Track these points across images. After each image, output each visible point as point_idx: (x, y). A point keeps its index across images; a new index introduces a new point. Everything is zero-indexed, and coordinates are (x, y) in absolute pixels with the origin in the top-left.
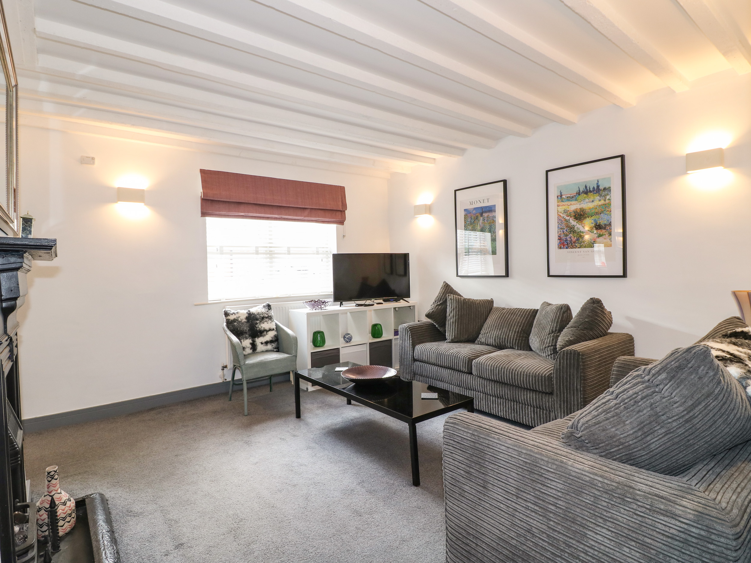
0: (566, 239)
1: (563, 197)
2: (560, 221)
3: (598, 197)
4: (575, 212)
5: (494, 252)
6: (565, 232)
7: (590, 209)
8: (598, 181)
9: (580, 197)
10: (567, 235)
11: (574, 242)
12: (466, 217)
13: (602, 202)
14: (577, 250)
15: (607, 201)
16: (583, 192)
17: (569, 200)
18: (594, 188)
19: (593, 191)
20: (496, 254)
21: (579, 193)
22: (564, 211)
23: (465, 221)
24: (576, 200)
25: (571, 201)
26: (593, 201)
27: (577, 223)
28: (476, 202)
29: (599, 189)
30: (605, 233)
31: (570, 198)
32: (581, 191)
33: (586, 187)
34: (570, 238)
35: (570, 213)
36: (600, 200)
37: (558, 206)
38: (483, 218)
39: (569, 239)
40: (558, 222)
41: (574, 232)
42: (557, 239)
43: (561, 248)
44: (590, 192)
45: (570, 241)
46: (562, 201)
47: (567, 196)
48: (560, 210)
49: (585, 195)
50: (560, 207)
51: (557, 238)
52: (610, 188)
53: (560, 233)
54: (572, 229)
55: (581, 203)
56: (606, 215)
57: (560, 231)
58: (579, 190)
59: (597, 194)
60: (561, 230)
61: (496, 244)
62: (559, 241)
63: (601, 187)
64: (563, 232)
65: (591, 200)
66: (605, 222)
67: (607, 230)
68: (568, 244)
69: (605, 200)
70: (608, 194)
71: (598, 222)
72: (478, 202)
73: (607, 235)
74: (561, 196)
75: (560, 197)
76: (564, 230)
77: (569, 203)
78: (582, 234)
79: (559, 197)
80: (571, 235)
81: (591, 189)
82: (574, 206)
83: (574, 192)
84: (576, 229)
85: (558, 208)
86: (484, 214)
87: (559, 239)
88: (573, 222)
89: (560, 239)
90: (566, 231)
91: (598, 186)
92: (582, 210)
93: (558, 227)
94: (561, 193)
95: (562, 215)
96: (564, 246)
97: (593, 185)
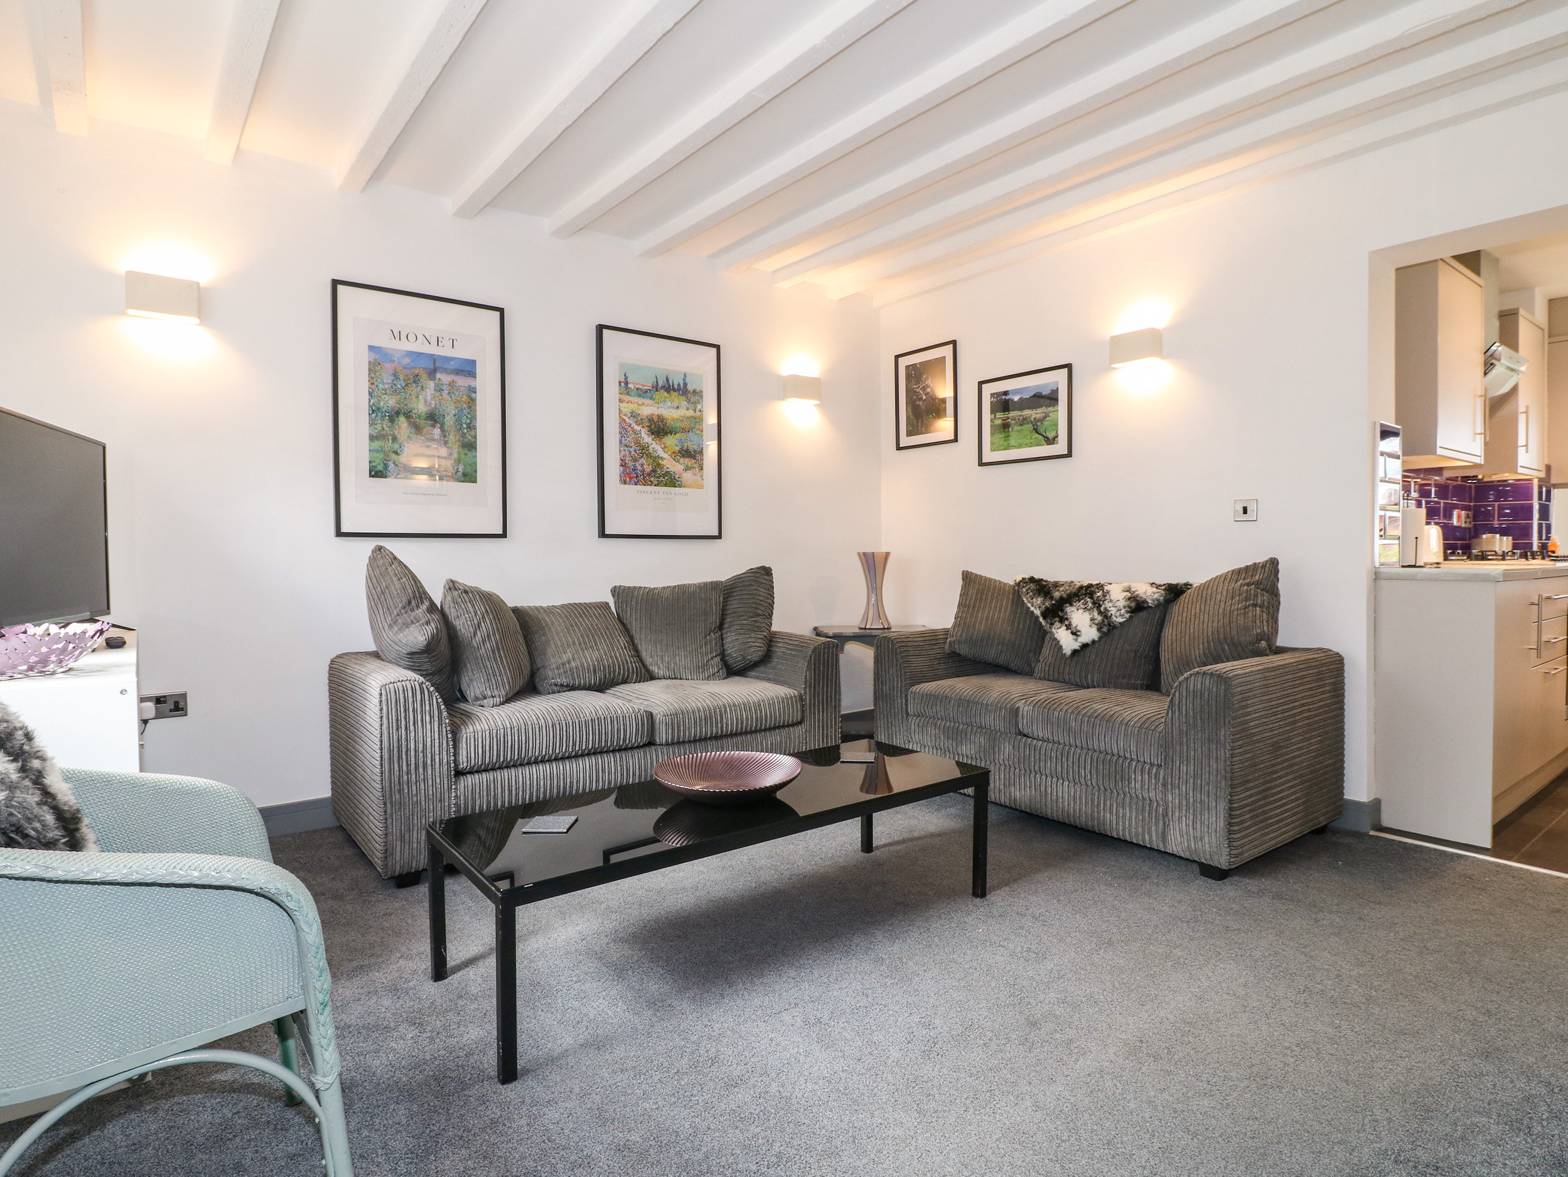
0: (634, 466)
1: (630, 386)
2: (624, 430)
3: (686, 403)
4: (649, 420)
5: (469, 476)
6: (633, 453)
7: (673, 419)
8: (685, 376)
9: (657, 395)
10: (635, 460)
11: (649, 475)
12: (374, 368)
13: (691, 413)
14: (653, 488)
15: (698, 413)
16: (663, 387)
17: (640, 396)
18: (679, 385)
19: (679, 389)
20: (475, 482)
21: (656, 388)
22: (632, 413)
23: (371, 378)
24: (651, 398)
25: (644, 397)
26: (678, 408)
27: (653, 440)
28: (412, 337)
29: (687, 390)
30: (695, 465)
31: (642, 393)
32: (660, 385)
33: (668, 380)
34: (642, 465)
35: (642, 419)
36: (688, 409)
37: (621, 401)
38: (437, 385)
39: (639, 468)
40: (620, 433)
41: (649, 455)
42: (619, 464)
43: (625, 483)
44: (674, 390)
45: (641, 472)
46: (628, 394)
47: (637, 387)
48: (624, 410)
49: (666, 394)
50: (624, 405)
51: (618, 462)
52: (702, 392)
53: (623, 453)
54: (644, 449)
55: (661, 405)
56: (696, 436)
57: (625, 450)
58: (657, 382)
59: (684, 398)
60: (626, 449)
61: (475, 457)
62: (621, 469)
63: (690, 388)
64: (630, 452)
65: (675, 404)
66: (695, 447)
67: (698, 460)
68: (637, 476)
69: (695, 412)
70: (699, 402)
71: (685, 445)
72: (420, 337)
73: (697, 470)
74: (627, 383)
75: (624, 384)
76: (632, 450)
77: (641, 400)
78: (660, 461)
79: (622, 384)
80: (642, 461)
81: (676, 387)
82: (648, 409)
83: (649, 384)
84: (651, 450)
85: (621, 404)
86: (438, 375)
87: (621, 465)
88: (647, 438)
89: (624, 465)
90: (635, 451)
91: (685, 384)
92: (661, 419)
93: (621, 442)
94: (626, 378)
95: (627, 420)
96: (631, 478)
97: (677, 381)
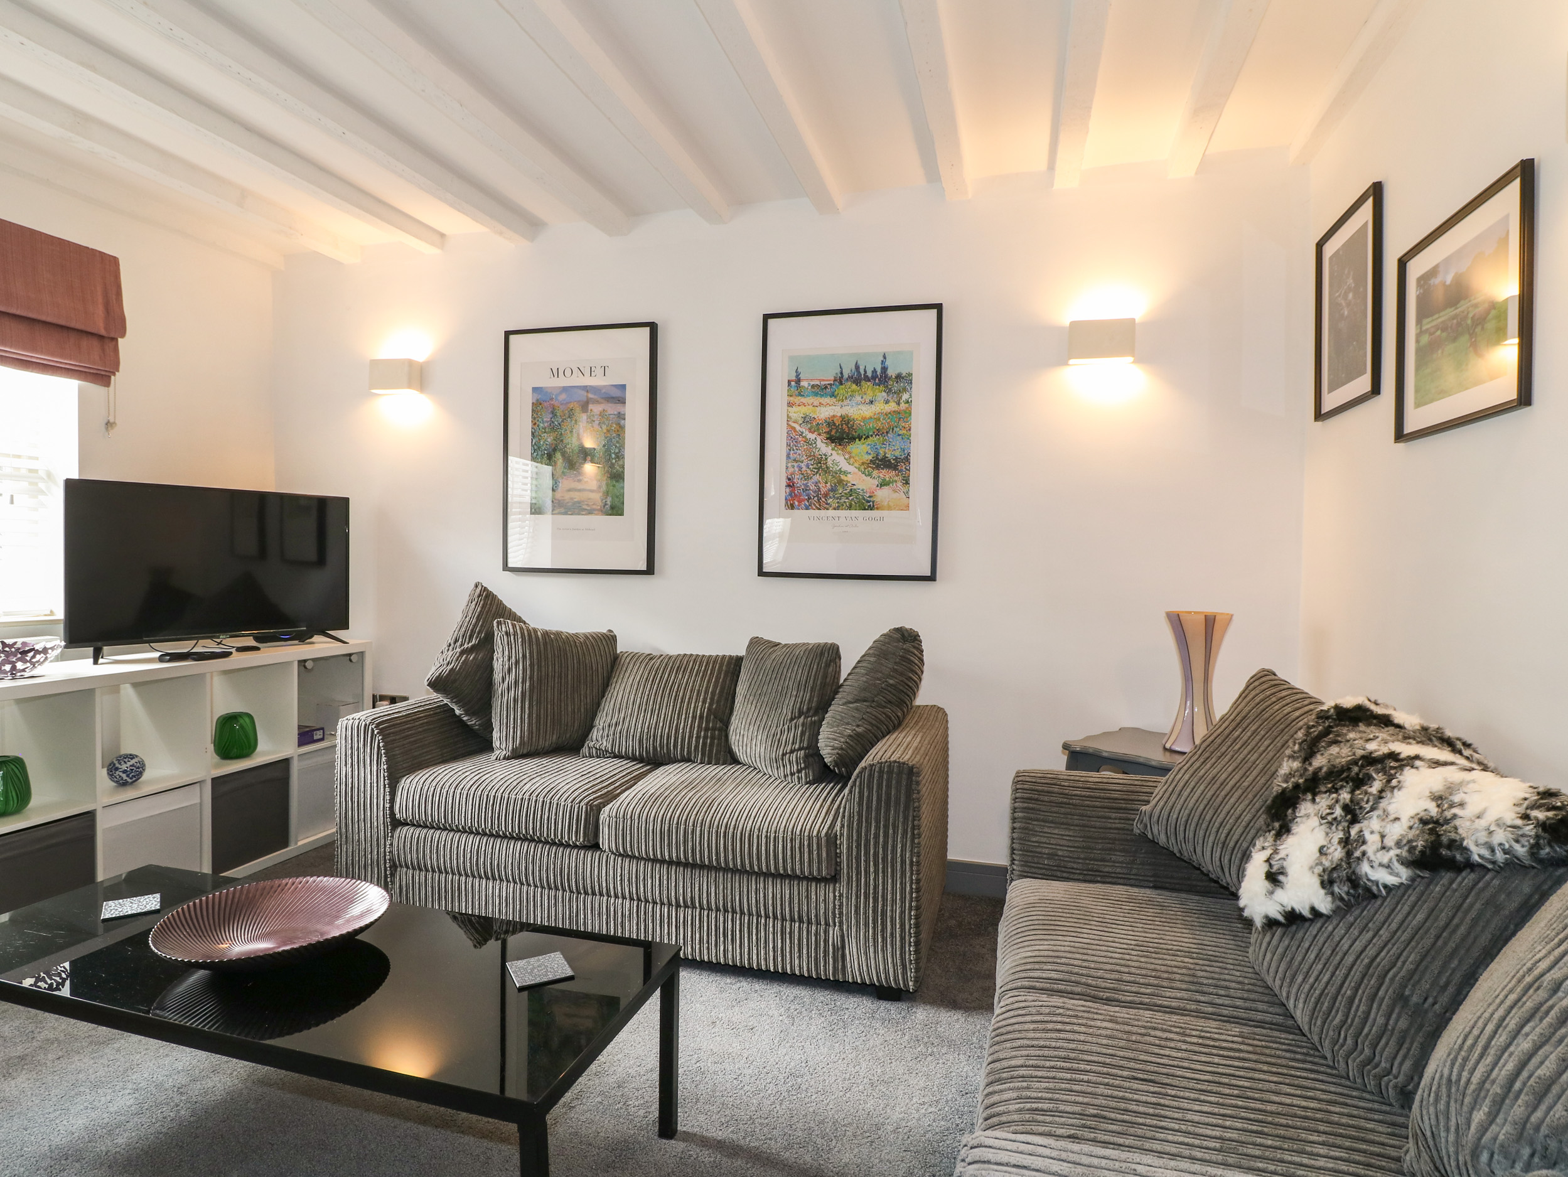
0: (805, 485)
1: (802, 384)
2: (793, 440)
3: (884, 394)
4: (829, 424)
5: (616, 509)
6: (804, 468)
7: (864, 419)
8: (885, 357)
9: (841, 390)
10: (807, 478)
11: (826, 495)
12: (537, 407)
13: (892, 406)
14: (831, 513)
15: (903, 406)
16: (850, 378)
17: (816, 394)
18: (874, 371)
19: (874, 377)
20: (622, 514)
21: (840, 380)
22: (805, 418)
23: (534, 418)
24: (833, 395)
25: (822, 396)
26: (871, 402)
27: (833, 449)
28: (568, 372)
29: (886, 376)
30: (896, 478)
31: (821, 390)
32: (846, 376)
33: (857, 367)
34: (816, 484)
35: (818, 424)
36: (887, 402)
37: (790, 405)
38: (589, 417)
39: (813, 487)
40: (788, 445)
41: (827, 470)
42: (785, 484)
43: (792, 507)
44: (867, 379)
45: (815, 492)
46: (800, 395)
47: (812, 383)
48: (794, 416)
49: (854, 386)
50: (795, 409)
51: (784, 482)
52: (910, 375)
53: (791, 470)
54: (820, 464)
55: (845, 403)
56: (899, 438)
57: (793, 467)
58: (842, 373)
59: (882, 388)
60: (796, 465)
61: (623, 488)
62: (788, 490)
63: (891, 372)
64: (800, 468)
65: (868, 398)
66: (897, 453)
67: (901, 470)
68: (809, 498)
69: (898, 404)
70: (905, 390)
71: (881, 452)
72: (575, 371)
73: (899, 484)
74: (798, 381)
75: (796, 384)
76: (802, 465)
77: (816, 400)
78: (843, 477)
79: (793, 383)
80: (817, 478)
81: (869, 374)
82: (827, 410)
83: (829, 375)
84: (830, 463)
85: (790, 409)
86: (591, 407)
87: (788, 486)
88: (824, 448)
89: (791, 484)
90: (808, 466)
91: (884, 369)
92: (846, 420)
93: (788, 456)
94: (798, 376)
95: (798, 428)
96: (800, 502)
97: (872, 365)
